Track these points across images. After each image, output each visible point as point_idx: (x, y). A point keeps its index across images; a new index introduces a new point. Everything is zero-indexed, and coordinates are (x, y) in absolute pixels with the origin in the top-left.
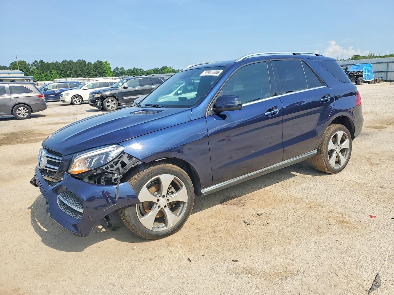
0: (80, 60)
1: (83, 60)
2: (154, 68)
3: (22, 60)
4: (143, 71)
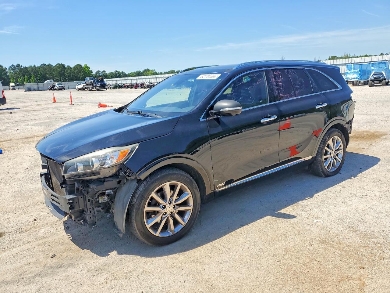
1: (62, 64)
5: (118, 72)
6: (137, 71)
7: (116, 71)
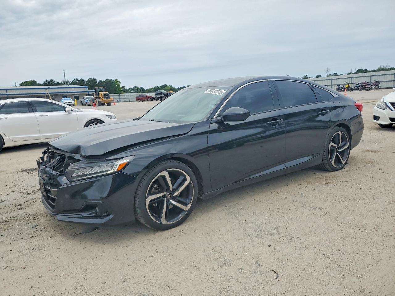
0: (91, 79)
1: (94, 78)
2: (154, 87)
3: (33, 80)
4: (144, 89)
5: (137, 88)
6: (155, 87)
7: (135, 87)
